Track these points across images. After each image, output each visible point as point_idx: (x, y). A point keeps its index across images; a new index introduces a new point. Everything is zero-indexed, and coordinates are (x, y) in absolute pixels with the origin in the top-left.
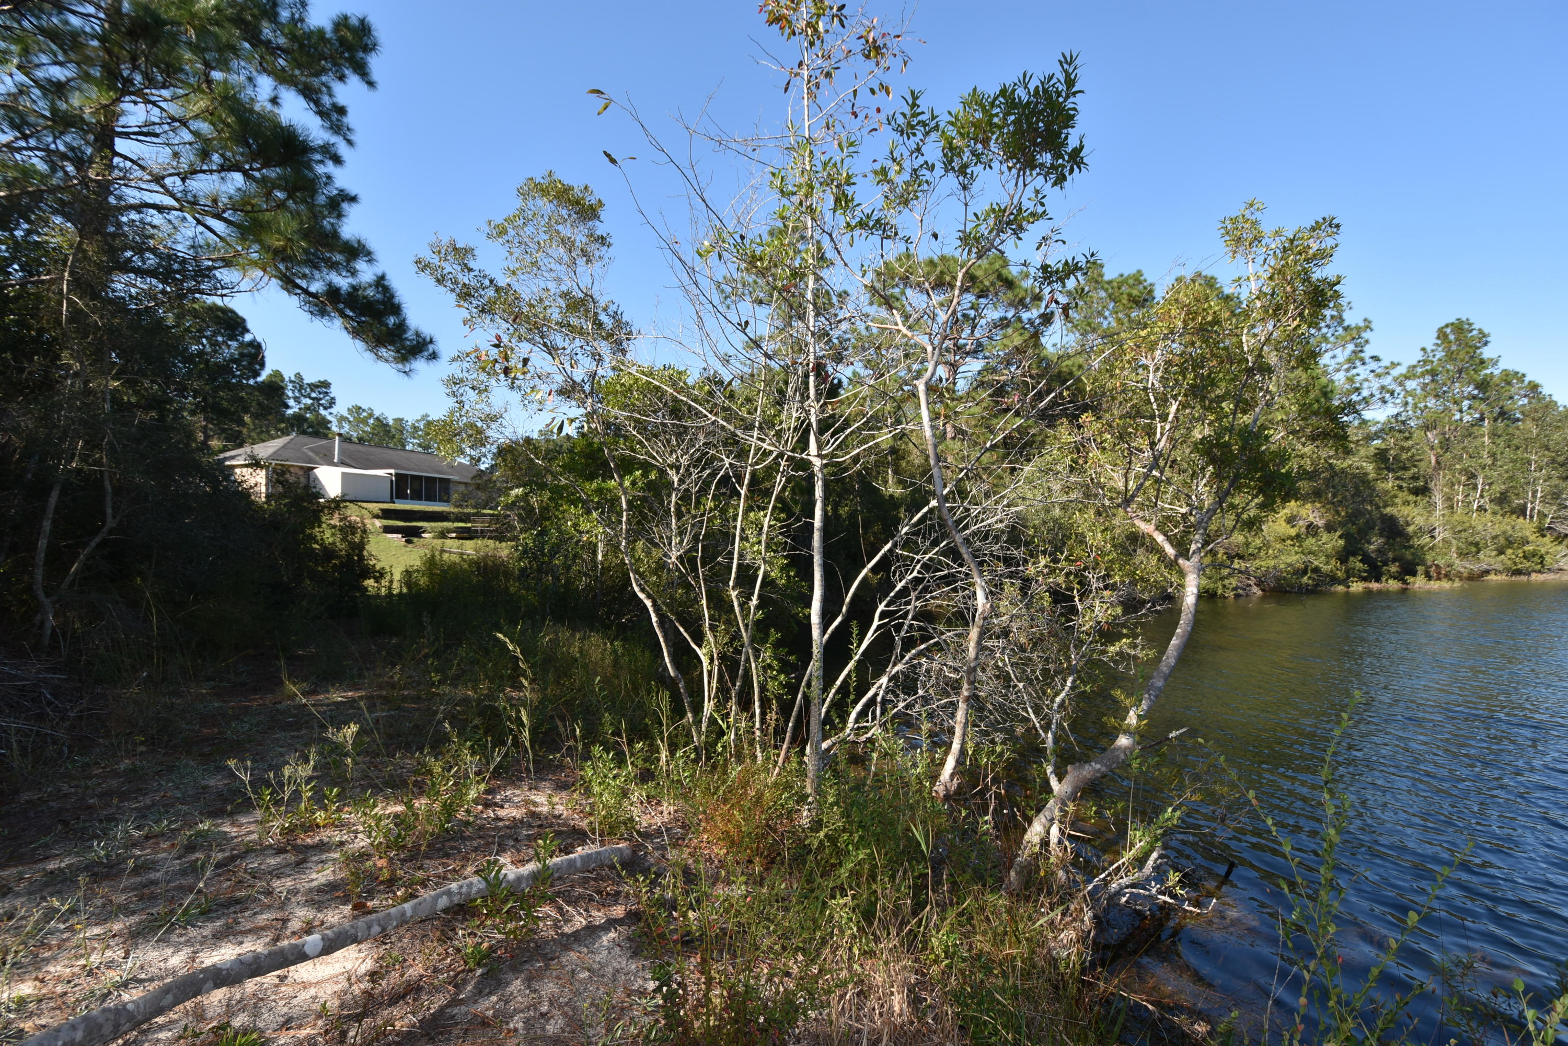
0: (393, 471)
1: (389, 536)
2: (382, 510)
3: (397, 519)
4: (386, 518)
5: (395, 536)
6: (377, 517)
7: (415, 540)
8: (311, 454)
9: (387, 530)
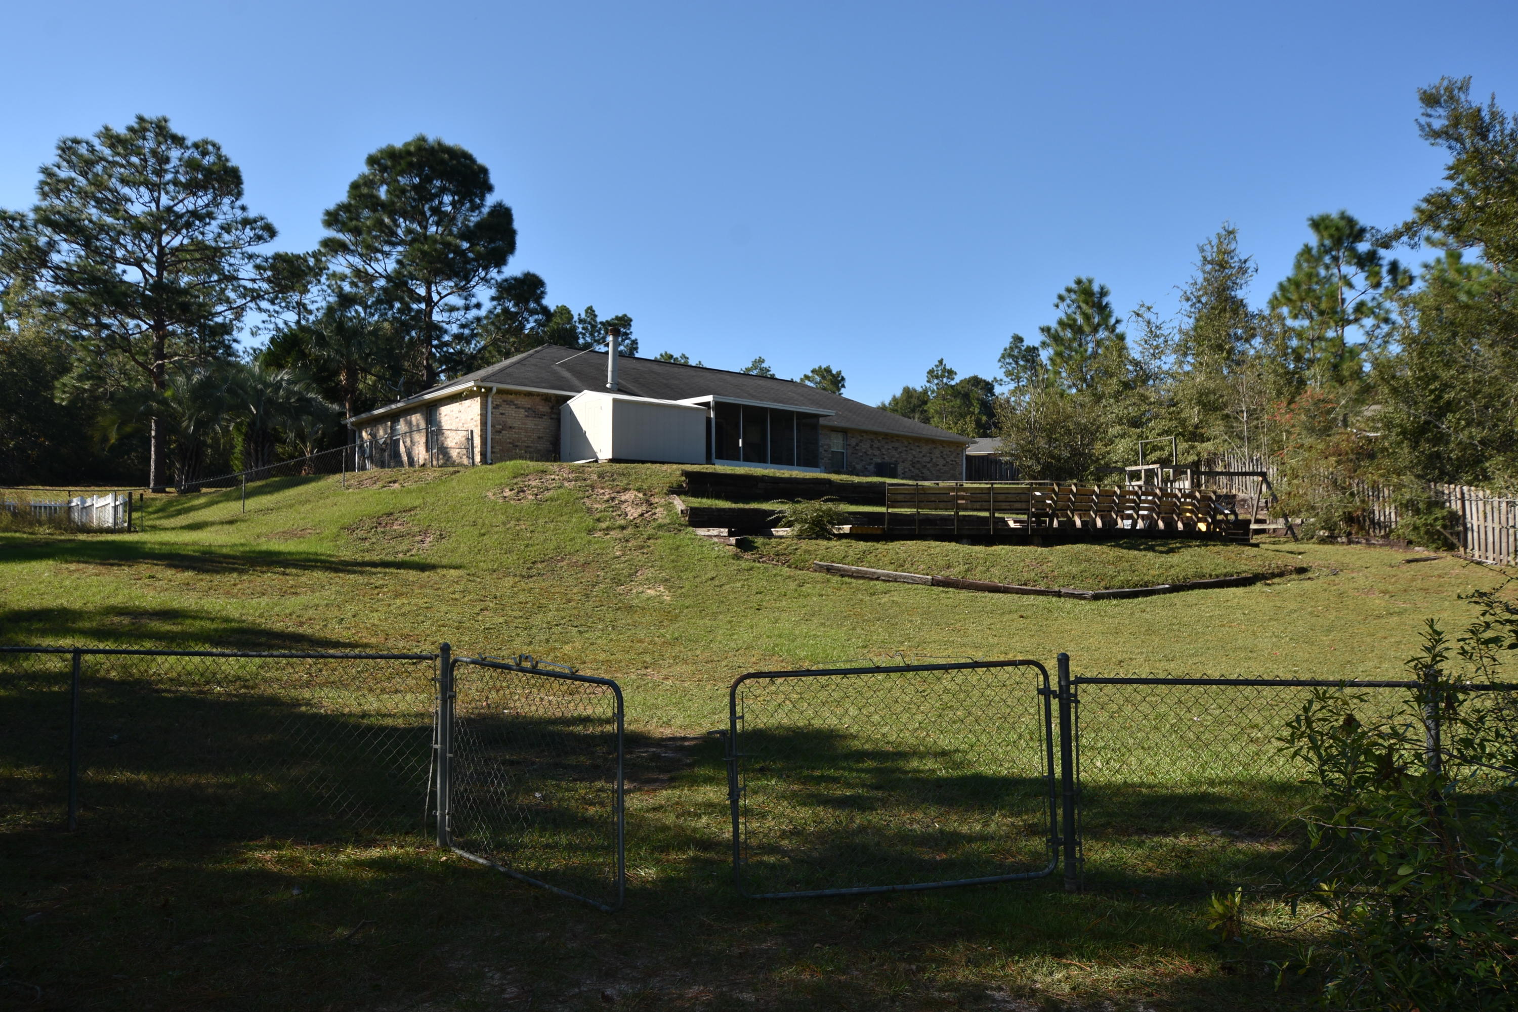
0: (709, 398)
1: (702, 532)
2: (686, 474)
3: (718, 497)
4: (695, 495)
5: (714, 531)
6: (677, 490)
7: (759, 541)
8: (567, 374)
9: (698, 518)
